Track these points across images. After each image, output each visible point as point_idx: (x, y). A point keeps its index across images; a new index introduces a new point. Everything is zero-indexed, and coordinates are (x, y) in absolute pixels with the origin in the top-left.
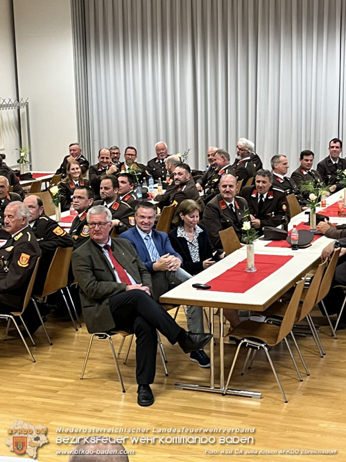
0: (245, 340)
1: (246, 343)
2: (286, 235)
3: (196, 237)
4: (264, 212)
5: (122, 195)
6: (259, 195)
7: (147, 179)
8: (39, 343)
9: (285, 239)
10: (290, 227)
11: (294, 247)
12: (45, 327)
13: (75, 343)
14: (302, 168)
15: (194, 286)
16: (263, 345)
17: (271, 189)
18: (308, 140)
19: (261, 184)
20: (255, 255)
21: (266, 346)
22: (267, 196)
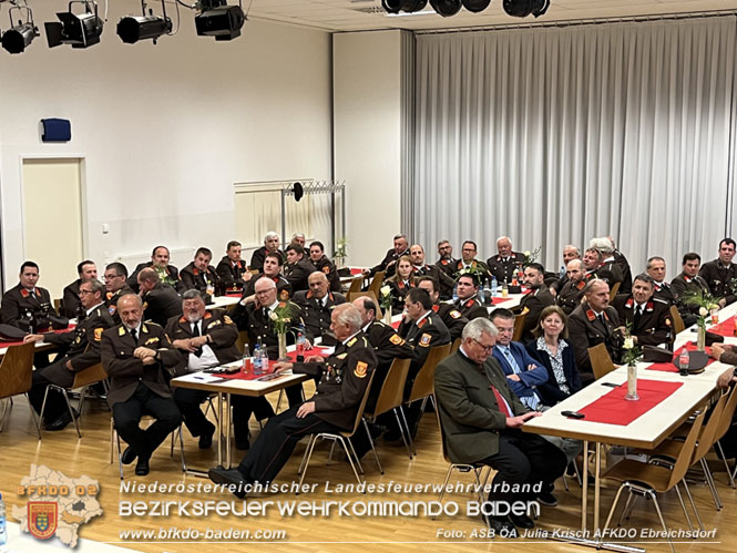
0: (627, 484)
1: (628, 487)
2: (671, 356)
3: (560, 352)
4: (642, 327)
5: (463, 299)
6: (636, 304)
7: (490, 281)
8: (369, 472)
9: (670, 362)
10: (677, 346)
11: (683, 372)
12: (376, 452)
13: (408, 474)
14: (685, 274)
15: (563, 413)
16: (650, 491)
17: (651, 300)
18: (686, 239)
19: (641, 291)
20: (639, 380)
21: (654, 492)
22: (646, 307)
